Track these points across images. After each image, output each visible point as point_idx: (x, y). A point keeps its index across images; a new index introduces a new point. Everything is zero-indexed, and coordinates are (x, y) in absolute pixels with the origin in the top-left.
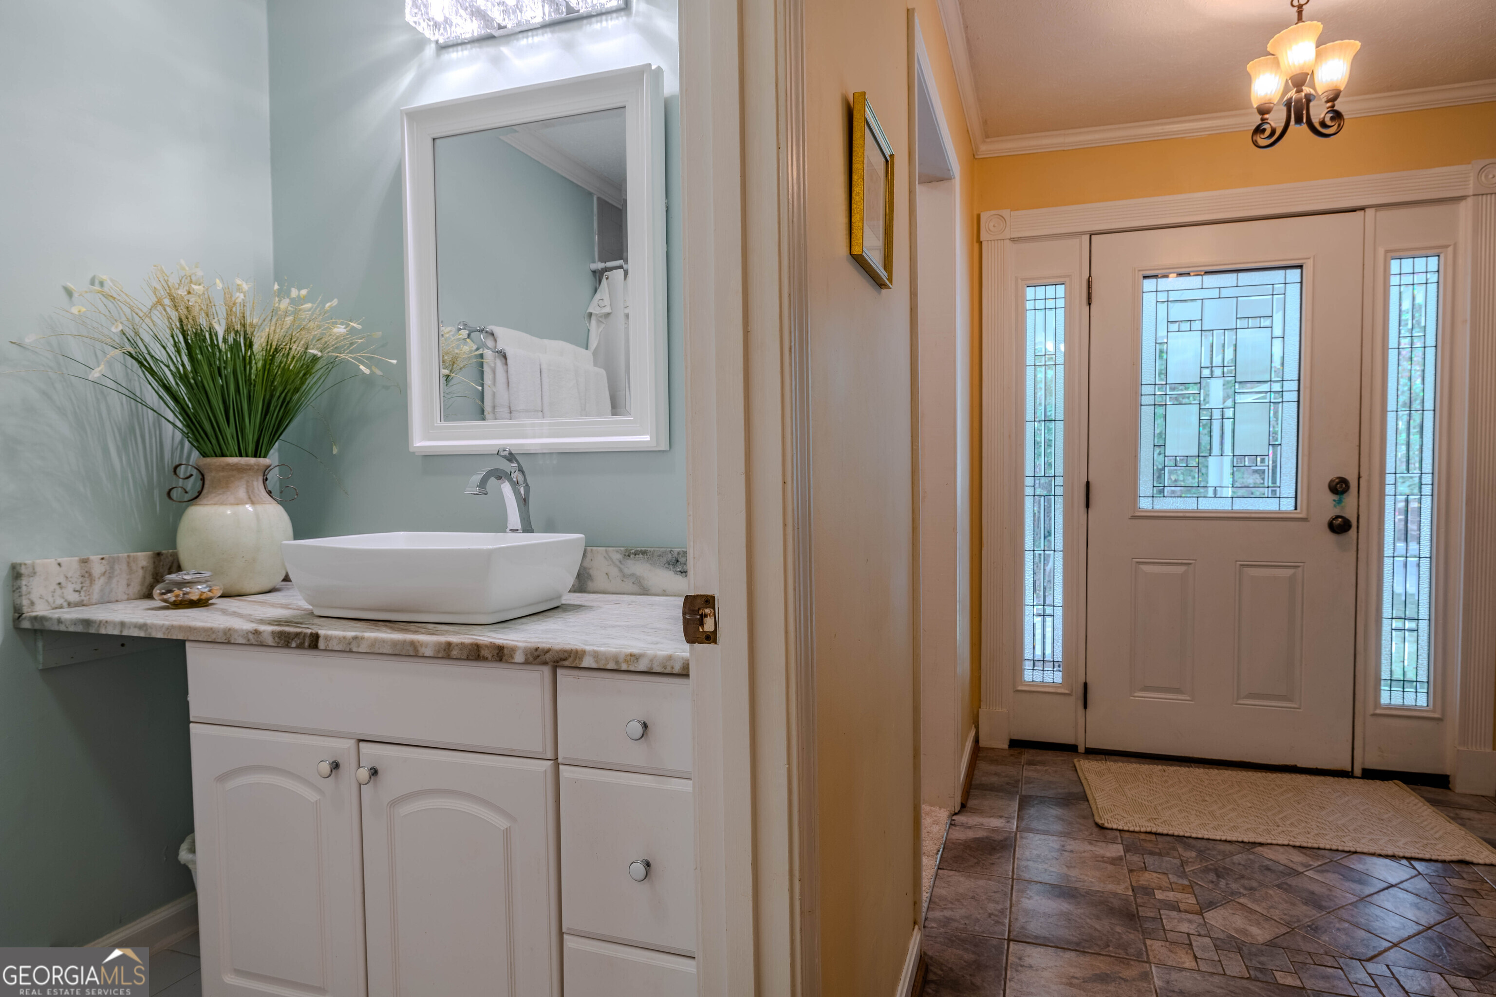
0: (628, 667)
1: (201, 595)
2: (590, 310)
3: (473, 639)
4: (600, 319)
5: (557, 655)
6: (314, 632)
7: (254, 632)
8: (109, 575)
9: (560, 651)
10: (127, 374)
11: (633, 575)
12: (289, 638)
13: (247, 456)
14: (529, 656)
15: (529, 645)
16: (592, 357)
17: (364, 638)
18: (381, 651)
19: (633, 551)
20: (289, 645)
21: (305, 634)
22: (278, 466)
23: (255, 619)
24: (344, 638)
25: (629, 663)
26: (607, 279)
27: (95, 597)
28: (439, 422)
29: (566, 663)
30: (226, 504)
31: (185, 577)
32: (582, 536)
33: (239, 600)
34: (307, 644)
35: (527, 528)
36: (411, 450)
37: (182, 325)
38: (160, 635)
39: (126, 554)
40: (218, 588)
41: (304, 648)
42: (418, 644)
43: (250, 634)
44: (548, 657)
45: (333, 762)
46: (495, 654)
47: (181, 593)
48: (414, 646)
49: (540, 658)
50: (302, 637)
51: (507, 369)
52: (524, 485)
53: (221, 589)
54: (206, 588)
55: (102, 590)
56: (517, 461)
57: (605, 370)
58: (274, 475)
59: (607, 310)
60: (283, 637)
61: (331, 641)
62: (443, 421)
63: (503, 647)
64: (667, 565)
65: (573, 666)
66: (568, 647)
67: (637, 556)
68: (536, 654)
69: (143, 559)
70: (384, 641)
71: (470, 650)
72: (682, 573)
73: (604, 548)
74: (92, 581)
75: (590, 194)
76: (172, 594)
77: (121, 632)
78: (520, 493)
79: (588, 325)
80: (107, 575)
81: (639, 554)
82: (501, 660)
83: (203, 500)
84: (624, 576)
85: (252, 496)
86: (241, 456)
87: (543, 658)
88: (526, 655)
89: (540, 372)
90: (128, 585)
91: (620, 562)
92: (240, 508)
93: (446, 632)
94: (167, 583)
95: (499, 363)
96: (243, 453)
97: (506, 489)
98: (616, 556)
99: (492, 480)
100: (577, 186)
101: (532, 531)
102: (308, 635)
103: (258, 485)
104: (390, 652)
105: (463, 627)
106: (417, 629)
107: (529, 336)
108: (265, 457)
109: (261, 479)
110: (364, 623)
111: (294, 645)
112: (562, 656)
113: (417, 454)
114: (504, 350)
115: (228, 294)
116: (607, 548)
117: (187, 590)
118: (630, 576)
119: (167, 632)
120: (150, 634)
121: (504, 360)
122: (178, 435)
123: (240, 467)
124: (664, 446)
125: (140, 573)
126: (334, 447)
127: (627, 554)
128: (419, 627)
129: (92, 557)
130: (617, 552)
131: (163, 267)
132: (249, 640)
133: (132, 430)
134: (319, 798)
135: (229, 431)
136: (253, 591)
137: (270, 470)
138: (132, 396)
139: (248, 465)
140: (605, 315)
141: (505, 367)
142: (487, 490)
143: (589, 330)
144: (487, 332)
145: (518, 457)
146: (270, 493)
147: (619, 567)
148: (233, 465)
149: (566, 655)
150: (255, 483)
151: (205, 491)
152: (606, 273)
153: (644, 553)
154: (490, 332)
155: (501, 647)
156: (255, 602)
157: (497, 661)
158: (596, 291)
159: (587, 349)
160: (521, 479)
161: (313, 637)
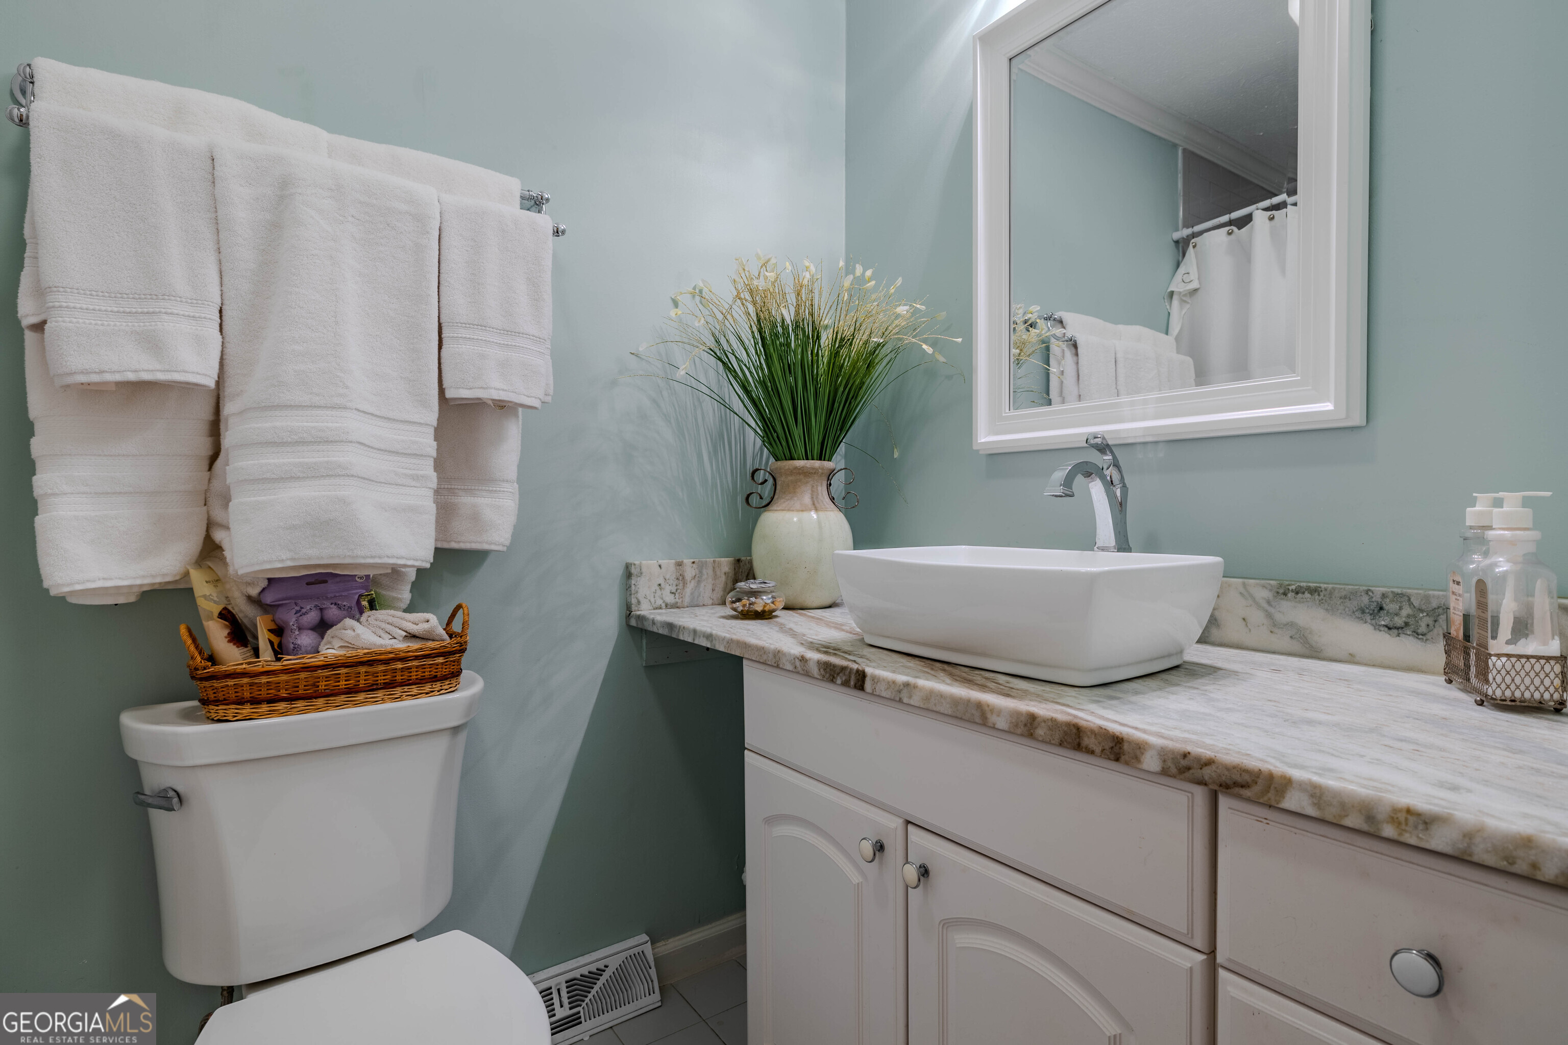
0: (1400, 834)
1: (765, 606)
2: (1172, 288)
3: (1069, 714)
4: (1184, 298)
5: (1226, 773)
6: (860, 669)
7: (800, 658)
8: (698, 578)
9: (1234, 767)
10: (719, 380)
11: (1291, 625)
12: (834, 672)
13: (813, 459)
14: (1169, 764)
15: (1170, 744)
16: (1175, 343)
17: (917, 687)
18: (938, 709)
19: (1293, 587)
20: (834, 680)
21: (851, 669)
22: (844, 469)
23: (806, 640)
24: (894, 682)
25: (1403, 827)
26: (1194, 247)
27: (687, 600)
28: (1007, 411)
29: (1246, 793)
30: (793, 511)
31: (752, 586)
32: (1219, 559)
33: (800, 614)
34: (852, 683)
35: (1123, 545)
36: (975, 448)
37: (759, 321)
38: (721, 648)
39: (712, 559)
40: (781, 599)
41: (849, 686)
42: (987, 708)
43: (797, 660)
44: (1207, 772)
45: (876, 842)
46: (1107, 747)
47: (748, 602)
48: (982, 710)
49: (1191, 771)
50: (847, 672)
51: (1078, 360)
52: (1121, 485)
53: (783, 601)
54: (769, 599)
55: (692, 594)
56: (1112, 452)
57: (1191, 357)
58: (839, 480)
59: (1195, 285)
60: (828, 670)
61: (879, 683)
62: (1012, 410)
63: (1122, 739)
64: (1358, 614)
65: (1261, 801)
66: (1253, 764)
67: (1300, 595)
68: (1184, 763)
69: (726, 564)
70: (941, 696)
71: (1066, 733)
72: (1390, 628)
73: (1240, 580)
74: (685, 584)
75: (1175, 146)
76: (740, 603)
77: (694, 640)
78: (1116, 497)
79: (1168, 307)
80: (697, 579)
81: (1303, 593)
82: (1117, 759)
83: (773, 506)
84: (1275, 626)
85: (816, 502)
86: (807, 459)
87: (1197, 773)
88: (1164, 761)
89: (1115, 362)
90: (713, 590)
91: (1269, 602)
92: (805, 515)
93: (1023, 695)
94: (738, 592)
95: (1068, 354)
96: (810, 456)
97: (1096, 489)
98: (1262, 594)
99: (1079, 479)
100: (1160, 138)
101: (1129, 550)
102: (855, 671)
103: (822, 490)
104: (950, 713)
105: (1048, 688)
106: (983, 681)
107: (1101, 321)
108: (830, 460)
109: (825, 483)
110: (918, 662)
111: (839, 681)
112: (1237, 777)
113: (981, 452)
114: (1075, 337)
115: (796, 277)
116: (1246, 580)
117: (753, 599)
118: (1286, 625)
119: (727, 646)
120: (715, 646)
121: (1074, 350)
122: (759, 442)
123: (806, 471)
124: (1358, 418)
125: (723, 578)
126: (895, 450)
127: (1281, 591)
128: (987, 678)
129: (685, 561)
130: (1264, 586)
131: (743, 259)
132: (795, 667)
133: (721, 436)
134: (861, 880)
135: (797, 432)
136: (815, 605)
137: (834, 475)
138: (722, 402)
139: (813, 469)
140: (1189, 293)
141: (1075, 358)
142: (1074, 490)
143: (1169, 313)
144: (1054, 320)
145: (1114, 449)
146: (832, 499)
147: (1267, 611)
148: (800, 469)
149: (1247, 777)
150: (819, 488)
151: (776, 497)
152: (1193, 241)
153: (1314, 591)
154: (1058, 319)
155: (1117, 737)
156: (813, 617)
157: (1109, 759)
158: (1178, 265)
159: (1167, 333)
160: (1116, 478)
161: (859, 675)
